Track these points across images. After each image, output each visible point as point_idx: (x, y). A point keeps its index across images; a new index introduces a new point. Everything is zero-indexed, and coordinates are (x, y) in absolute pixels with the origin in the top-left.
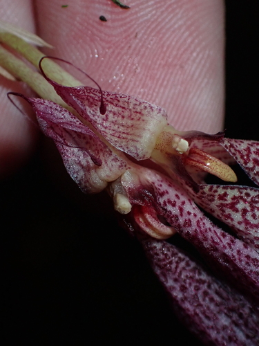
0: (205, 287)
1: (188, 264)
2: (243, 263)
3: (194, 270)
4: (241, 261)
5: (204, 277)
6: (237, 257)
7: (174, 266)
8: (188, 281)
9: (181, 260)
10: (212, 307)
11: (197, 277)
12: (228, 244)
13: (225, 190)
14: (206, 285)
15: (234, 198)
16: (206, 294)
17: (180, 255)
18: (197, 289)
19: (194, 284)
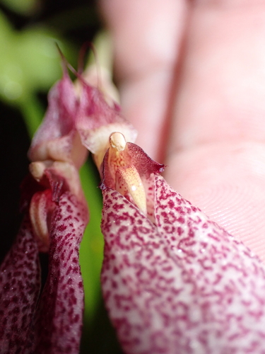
0: (22, 306)
1: (30, 277)
2: (64, 292)
3: (29, 286)
4: (64, 287)
5: (30, 298)
6: (65, 281)
7: (19, 262)
8: (15, 286)
9: (29, 266)
10: (9, 325)
11: (25, 292)
12: (70, 268)
13: (124, 203)
14: (25, 305)
15: (126, 214)
16: (16, 311)
17: (33, 262)
18: (15, 300)
19: (17, 294)
